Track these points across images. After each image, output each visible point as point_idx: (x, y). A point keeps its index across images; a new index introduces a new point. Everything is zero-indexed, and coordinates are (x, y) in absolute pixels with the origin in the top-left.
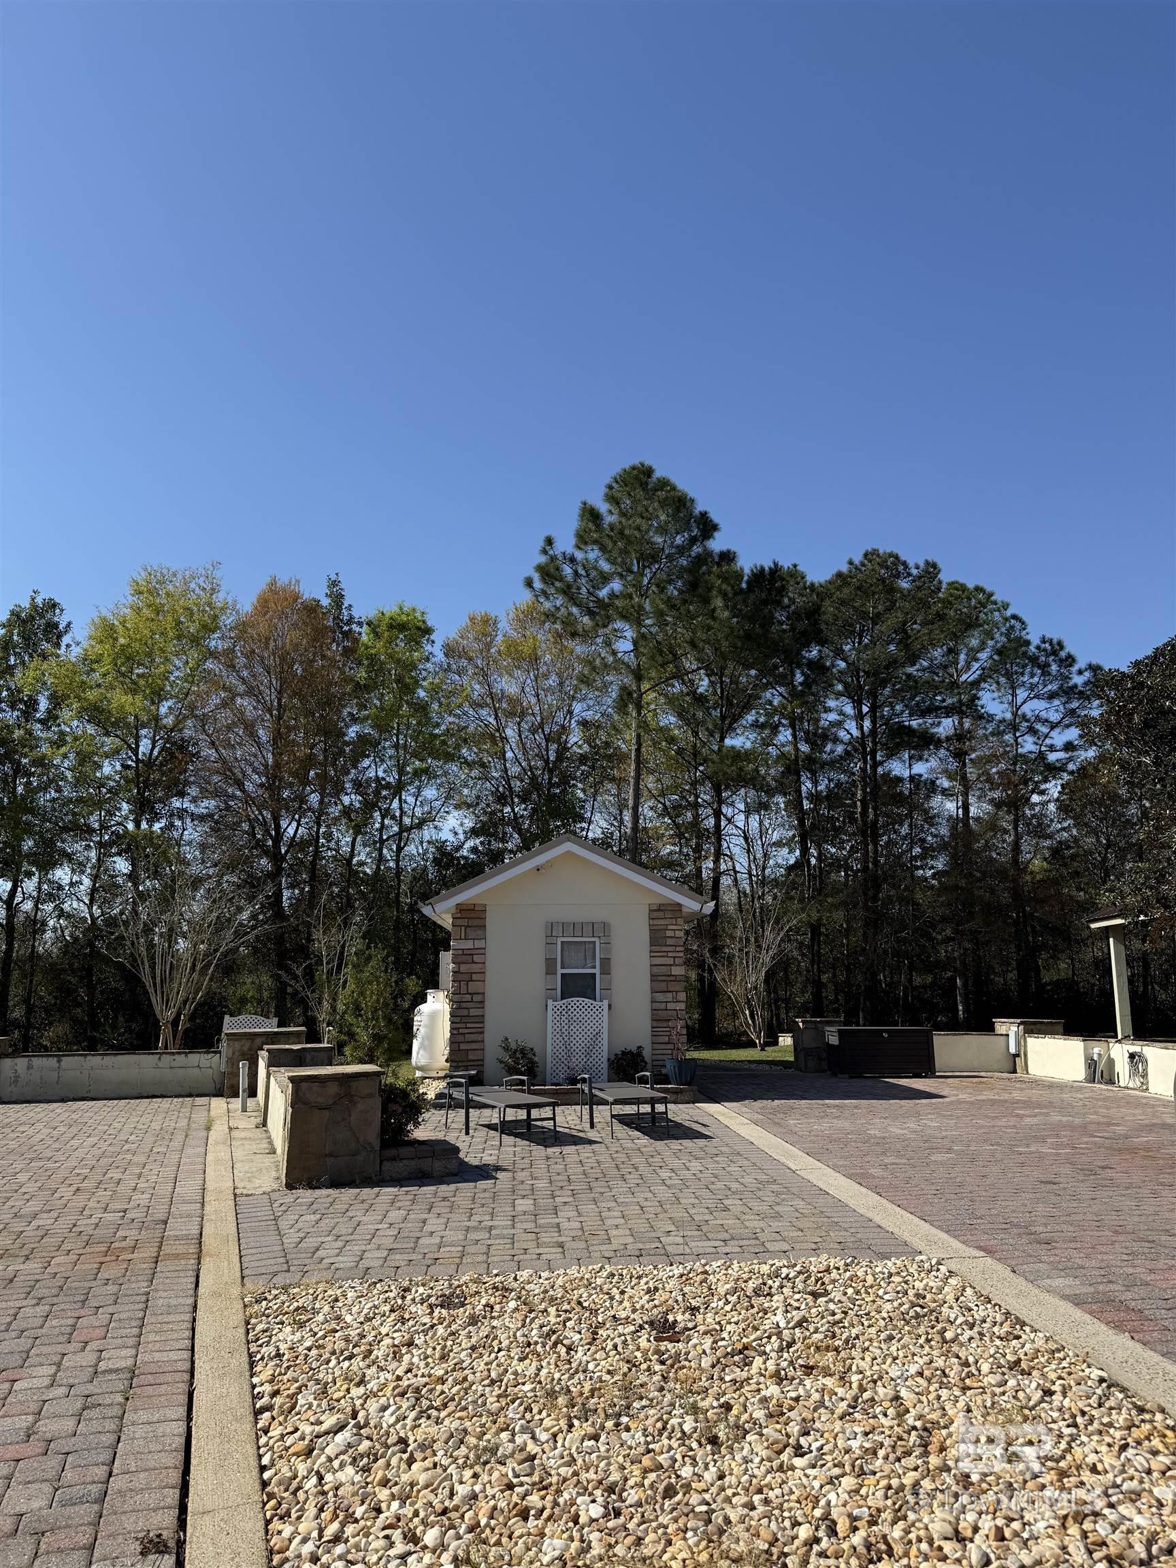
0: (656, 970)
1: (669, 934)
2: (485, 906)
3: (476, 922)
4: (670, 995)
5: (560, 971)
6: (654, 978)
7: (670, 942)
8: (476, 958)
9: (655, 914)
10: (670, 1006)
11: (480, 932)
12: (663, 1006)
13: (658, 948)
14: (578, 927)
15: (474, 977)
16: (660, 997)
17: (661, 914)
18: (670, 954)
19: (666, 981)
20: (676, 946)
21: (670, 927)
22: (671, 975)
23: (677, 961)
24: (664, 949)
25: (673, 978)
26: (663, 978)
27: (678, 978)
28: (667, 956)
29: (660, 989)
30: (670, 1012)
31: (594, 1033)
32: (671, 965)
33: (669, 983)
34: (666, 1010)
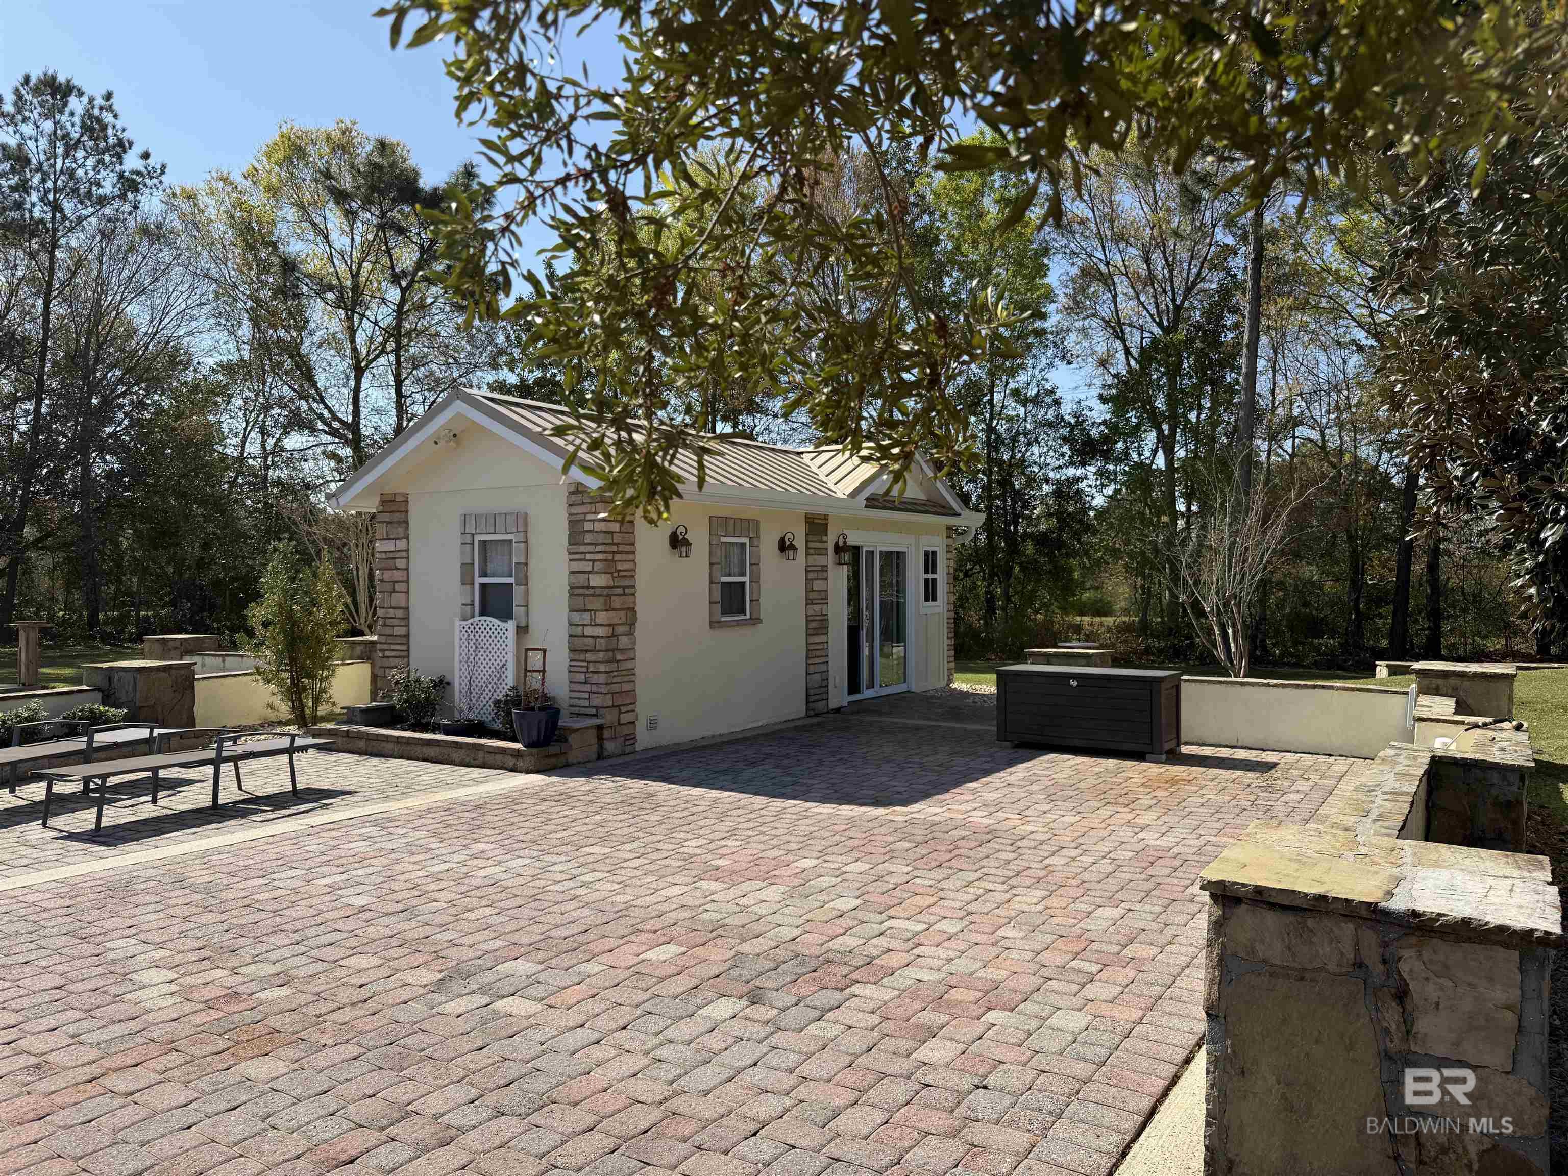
0: (574, 579)
1: (586, 526)
2: (406, 496)
3: (396, 517)
4: (586, 615)
5: (479, 580)
6: (575, 591)
7: (588, 538)
8: (401, 563)
9: (573, 497)
10: (589, 631)
11: (401, 530)
12: (578, 631)
13: (575, 548)
14: (500, 521)
15: (397, 587)
16: (576, 617)
17: (578, 498)
18: (588, 557)
19: (584, 595)
20: (596, 544)
21: (589, 517)
22: (588, 587)
23: (598, 566)
24: (582, 549)
25: (591, 591)
26: (581, 591)
27: (598, 591)
28: (585, 560)
29: (578, 607)
30: (587, 640)
31: (501, 664)
32: (589, 572)
33: (587, 598)
34: (584, 636)
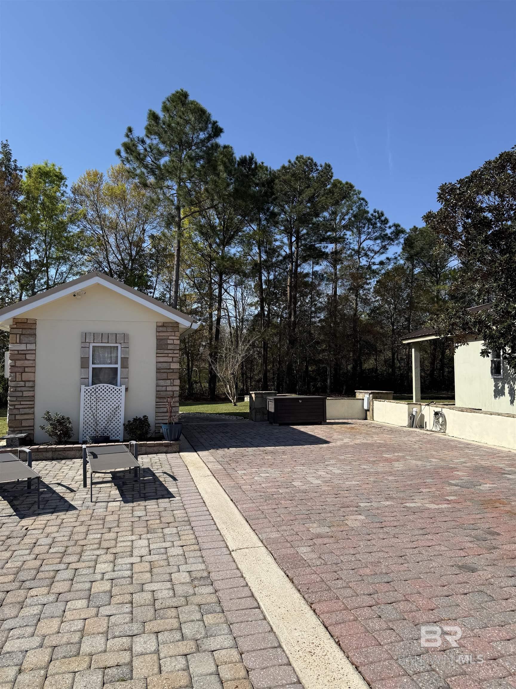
0: (160, 365)
1: (169, 342)
2: (35, 320)
3: (27, 331)
4: (168, 382)
5: (91, 366)
6: (159, 371)
7: (170, 347)
8: (28, 357)
9: (161, 329)
10: (169, 389)
11: (31, 339)
12: (164, 388)
13: (162, 351)
14: (105, 338)
15: (27, 370)
16: (162, 383)
17: (164, 329)
18: (170, 355)
19: (167, 372)
20: (174, 350)
21: (170, 338)
22: (170, 369)
23: (175, 360)
24: (166, 352)
25: (171, 371)
26: (165, 371)
27: (175, 371)
28: (168, 357)
29: (163, 378)
30: (169, 393)
31: (115, 407)
32: (170, 362)
33: (169, 374)
34: (166, 391)
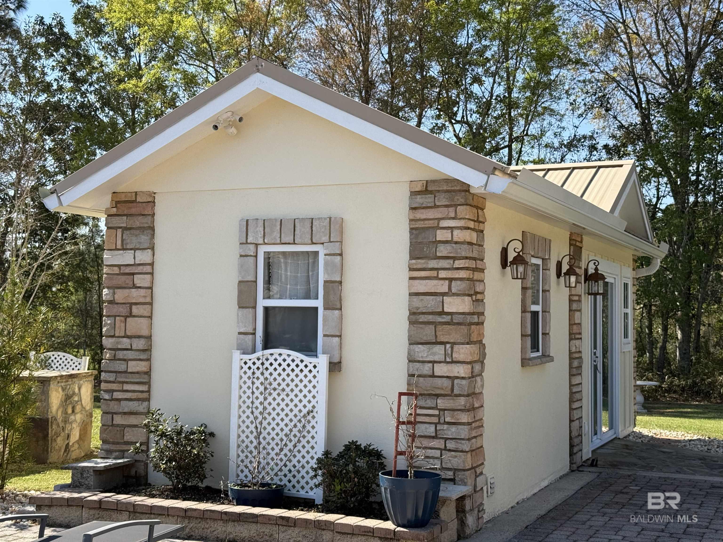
0: (417, 302)
1: (441, 235)
2: (152, 194)
3: (138, 222)
4: (439, 350)
5: (262, 303)
6: (415, 318)
7: (443, 251)
8: (139, 280)
9: (419, 200)
10: (440, 370)
11: (144, 239)
12: (426, 369)
13: (420, 264)
14: (286, 230)
15: (135, 310)
16: (422, 352)
17: (428, 200)
18: (443, 274)
19: (435, 324)
20: (454, 259)
21: (444, 223)
22: (442, 313)
23: (456, 287)
24: (433, 264)
25: (447, 318)
26: (430, 318)
27: (457, 319)
28: (437, 278)
29: (425, 339)
30: (439, 382)
31: (305, 411)
32: (443, 294)
33: (439, 328)
34: (433, 376)
